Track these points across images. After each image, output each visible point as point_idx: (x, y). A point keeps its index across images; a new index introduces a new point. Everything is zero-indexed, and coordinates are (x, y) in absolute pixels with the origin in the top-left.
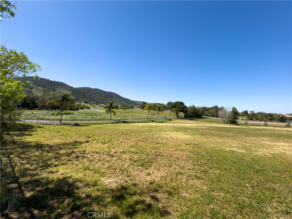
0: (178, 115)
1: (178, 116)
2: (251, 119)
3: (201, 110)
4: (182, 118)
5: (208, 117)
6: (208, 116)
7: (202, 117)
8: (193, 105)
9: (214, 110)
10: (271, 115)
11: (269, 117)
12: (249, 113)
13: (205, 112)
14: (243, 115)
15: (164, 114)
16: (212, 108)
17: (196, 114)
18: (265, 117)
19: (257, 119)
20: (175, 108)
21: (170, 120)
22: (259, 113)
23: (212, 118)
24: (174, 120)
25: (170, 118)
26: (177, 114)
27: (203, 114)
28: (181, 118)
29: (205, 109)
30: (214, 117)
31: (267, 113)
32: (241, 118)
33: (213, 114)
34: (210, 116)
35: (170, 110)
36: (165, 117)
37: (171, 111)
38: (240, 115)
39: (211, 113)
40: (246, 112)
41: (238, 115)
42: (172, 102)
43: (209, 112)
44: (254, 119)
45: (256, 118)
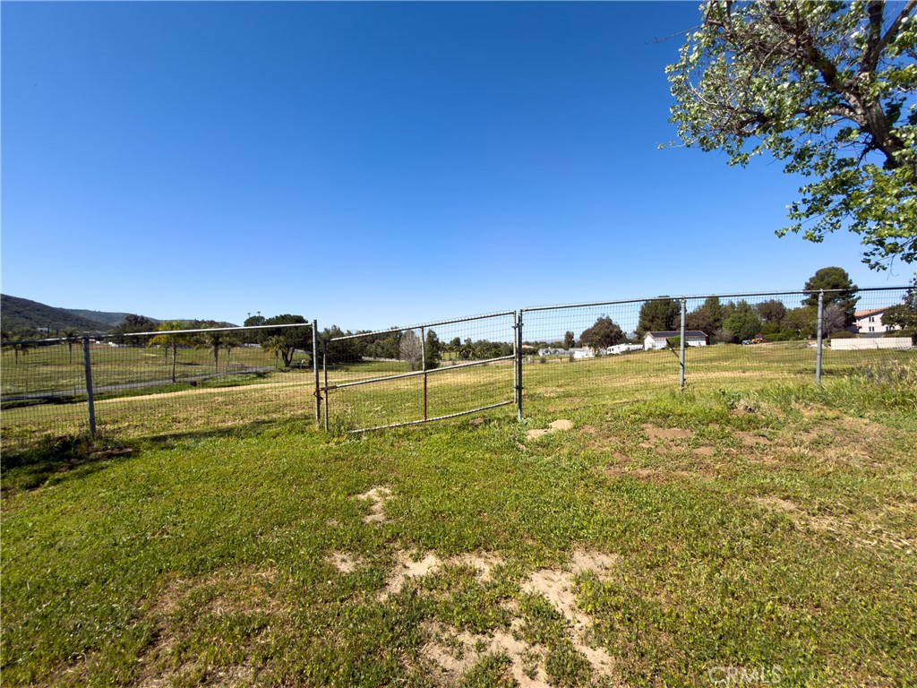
0: (289, 359)
2: (466, 357)
4: (304, 367)
5: (378, 359)
6: (377, 355)
7: (360, 358)
8: (335, 326)
9: (390, 339)
10: (496, 346)
11: (494, 350)
12: (463, 342)
13: (369, 345)
14: (451, 349)
16: (387, 334)
17: (344, 351)
18: (488, 349)
19: (475, 356)
20: (279, 335)
21: (260, 375)
24: (277, 374)
25: (261, 371)
26: (285, 355)
27: (363, 351)
28: (298, 367)
30: (392, 357)
31: (491, 341)
32: (446, 355)
33: (388, 350)
34: (381, 357)
35: (262, 343)
36: (243, 367)
37: (265, 347)
38: (445, 350)
39: (383, 348)
43: (378, 344)
44: (470, 355)
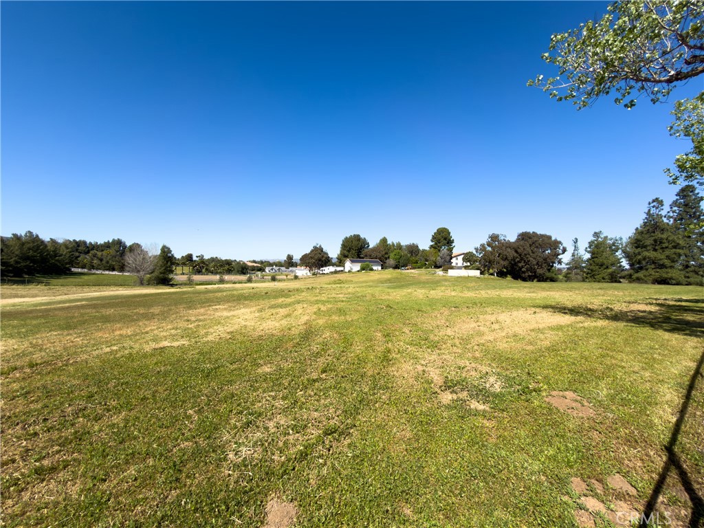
2: (199, 272)
3: (64, 251)
5: (93, 271)
6: (92, 267)
7: (70, 270)
8: (30, 232)
9: (111, 251)
10: (228, 263)
11: (227, 267)
12: (194, 258)
13: (82, 256)
14: (184, 264)
16: (107, 246)
17: (44, 260)
18: (221, 266)
19: (209, 272)
22: (213, 260)
23: (107, 272)
27: (73, 262)
29: (80, 248)
30: (113, 270)
31: (223, 259)
32: (179, 270)
33: (108, 262)
34: (97, 269)
38: (178, 265)
39: (101, 260)
40: (189, 257)
41: (173, 264)
43: (95, 255)
44: (204, 270)
45: (207, 269)
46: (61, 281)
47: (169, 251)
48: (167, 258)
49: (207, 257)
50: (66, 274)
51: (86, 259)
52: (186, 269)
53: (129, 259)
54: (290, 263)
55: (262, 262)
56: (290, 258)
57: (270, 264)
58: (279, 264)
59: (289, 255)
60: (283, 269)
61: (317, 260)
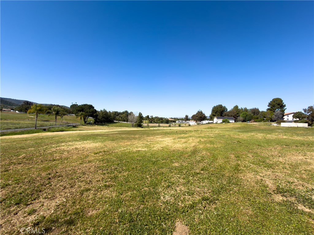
0: (86, 120)
1: (85, 122)
2: (151, 122)
3: (112, 115)
4: (91, 124)
5: (120, 122)
6: (119, 120)
7: (113, 121)
8: (104, 109)
9: (124, 115)
10: (162, 119)
11: (161, 120)
12: (150, 117)
14: (146, 119)
15: (66, 120)
16: (123, 113)
17: (107, 118)
20: (83, 112)
21: (74, 127)
22: (156, 118)
23: (123, 122)
24: (81, 126)
25: (74, 125)
26: (84, 119)
27: (114, 119)
28: (89, 124)
29: (116, 114)
30: (125, 121)
31: (160, 117)
32: (144, 121)
33: (123, 119)
34: (121, 121)
35: (75, 114)
36: (67, 123)
37: (77, 116)
38: (144, 119)
39: (122, 118)
40: (148, 117)
41: (142, 119)
42: (77, 105)
43: (120, 116)
44: (153, 122)
45: (154, 121)
46: (111, 125)
47: (142, 114)
48: (141, 117)
49: (154, 117)
50: (113, 123)
51: (117, 117)
52: (147, 121)
53: (129, 117)
54: (187, 119)
55: (175, 119)
56: (187, 116)
57: (178, 119)
58: (182, 119)
59: (186, 115)
60: (184, 121)
61: (200, 117)
